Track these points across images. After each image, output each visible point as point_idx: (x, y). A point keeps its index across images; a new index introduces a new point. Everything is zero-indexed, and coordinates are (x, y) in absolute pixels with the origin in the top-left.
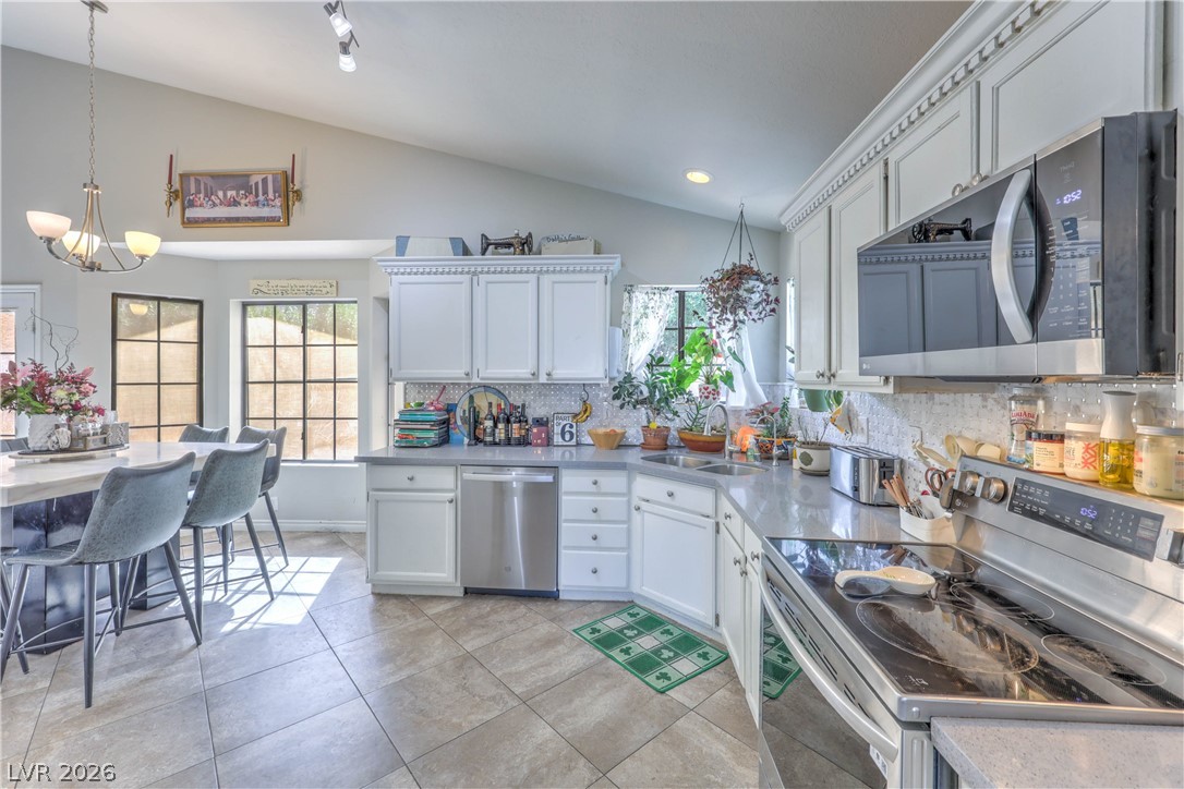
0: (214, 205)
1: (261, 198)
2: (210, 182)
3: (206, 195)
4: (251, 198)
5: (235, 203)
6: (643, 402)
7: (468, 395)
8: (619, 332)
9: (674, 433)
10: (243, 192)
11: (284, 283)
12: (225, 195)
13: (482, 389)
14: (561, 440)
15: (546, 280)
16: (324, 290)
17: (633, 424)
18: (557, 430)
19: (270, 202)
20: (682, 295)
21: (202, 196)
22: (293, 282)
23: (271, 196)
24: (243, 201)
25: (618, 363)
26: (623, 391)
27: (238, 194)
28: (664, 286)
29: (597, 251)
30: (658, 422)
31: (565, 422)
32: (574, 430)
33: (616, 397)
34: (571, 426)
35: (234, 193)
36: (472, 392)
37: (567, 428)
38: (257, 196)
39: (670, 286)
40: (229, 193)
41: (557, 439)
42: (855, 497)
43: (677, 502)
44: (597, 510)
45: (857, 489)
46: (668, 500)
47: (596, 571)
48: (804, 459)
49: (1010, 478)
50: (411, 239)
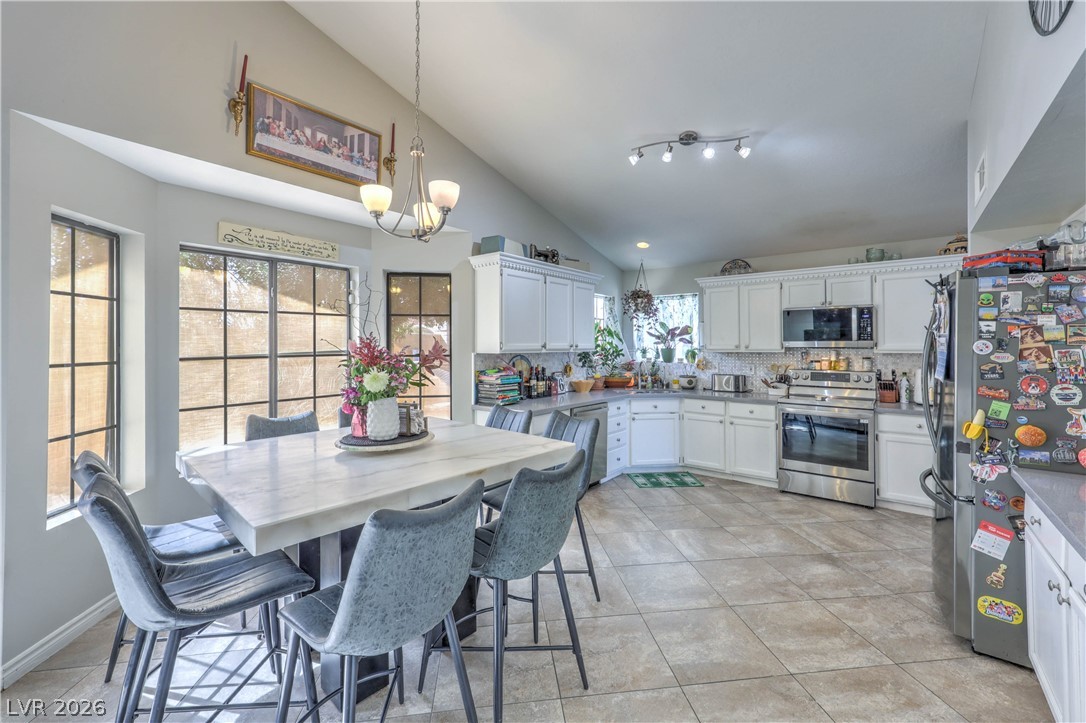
0: (299, 142)
1: (356, 153)
2: (295, 112)
3: (288, 126)
4: (345, 150)
5: (326, 149)
7: (512, 362)
10: (334, 139)
11: (274, 235)
12: (314, 135)
13: (519, 358)
16: (325, 253)
19: (365, 162)
21: (282, 124)
22: (285, 237)
23: (367, 155)
24: (335, 150)
27: (330, 140)
31: (560, 378)
34: (562, 380)
35: (325, 137)
36: (514, 360)
38: (352, 150)
40: (320, 136)
41: (559, 390)
42: (737, 391)
43: (658, 410)
44: (619, 424)
45: (738, 388)
46: (653, 410)
47: (619, 459)
48: (690, 382)
49: (809, 372)
50: (507, 240)
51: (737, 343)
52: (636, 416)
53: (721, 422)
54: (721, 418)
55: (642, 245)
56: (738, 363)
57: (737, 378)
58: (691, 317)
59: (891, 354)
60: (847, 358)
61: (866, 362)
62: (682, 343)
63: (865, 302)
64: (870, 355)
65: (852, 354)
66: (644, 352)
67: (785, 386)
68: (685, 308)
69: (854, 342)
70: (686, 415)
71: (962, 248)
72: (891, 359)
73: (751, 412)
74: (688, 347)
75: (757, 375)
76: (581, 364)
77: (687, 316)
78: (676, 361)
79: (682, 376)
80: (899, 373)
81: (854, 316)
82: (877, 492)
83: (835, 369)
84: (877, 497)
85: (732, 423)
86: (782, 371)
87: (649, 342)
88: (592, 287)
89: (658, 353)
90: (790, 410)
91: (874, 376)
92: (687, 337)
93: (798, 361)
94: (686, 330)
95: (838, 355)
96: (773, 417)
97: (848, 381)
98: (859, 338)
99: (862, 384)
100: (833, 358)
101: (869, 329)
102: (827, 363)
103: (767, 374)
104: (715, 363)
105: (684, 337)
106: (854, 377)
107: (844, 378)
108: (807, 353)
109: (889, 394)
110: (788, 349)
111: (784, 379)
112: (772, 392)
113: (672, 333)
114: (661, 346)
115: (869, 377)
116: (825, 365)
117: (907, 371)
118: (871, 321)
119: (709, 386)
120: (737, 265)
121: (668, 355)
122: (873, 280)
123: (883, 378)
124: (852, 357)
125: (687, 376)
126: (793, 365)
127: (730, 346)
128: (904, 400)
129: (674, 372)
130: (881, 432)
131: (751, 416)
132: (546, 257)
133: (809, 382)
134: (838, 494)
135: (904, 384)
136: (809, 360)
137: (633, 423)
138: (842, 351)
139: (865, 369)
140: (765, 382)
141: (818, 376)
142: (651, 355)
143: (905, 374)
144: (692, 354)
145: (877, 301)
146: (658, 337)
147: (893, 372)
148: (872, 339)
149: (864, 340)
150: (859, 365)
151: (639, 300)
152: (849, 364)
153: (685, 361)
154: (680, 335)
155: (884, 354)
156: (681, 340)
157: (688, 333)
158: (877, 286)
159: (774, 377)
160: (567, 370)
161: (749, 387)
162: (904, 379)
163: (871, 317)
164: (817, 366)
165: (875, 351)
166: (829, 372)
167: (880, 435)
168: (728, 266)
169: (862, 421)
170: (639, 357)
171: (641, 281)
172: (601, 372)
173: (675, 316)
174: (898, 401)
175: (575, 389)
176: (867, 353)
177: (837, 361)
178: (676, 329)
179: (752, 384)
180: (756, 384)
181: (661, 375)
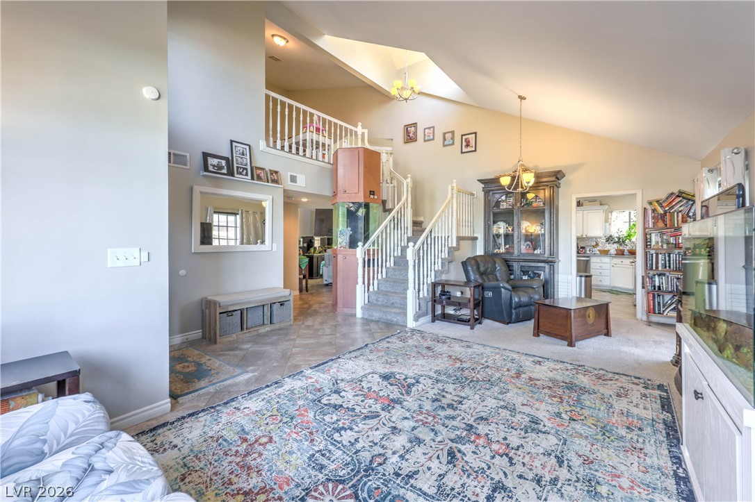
6: (616, 242)
8: (608, 224)
9: (626, 251)
15: (585, 212)
17: (613, 248)
18: (588, 250)
20: (630, 213)
25: (608, 232)
26: (609, 239)
28: (624, 211)
29: (601, 205)
30: (621, 248)
33: (607, 241)
39: (626, 211)
44: (601, 267)
47: (601, 281)
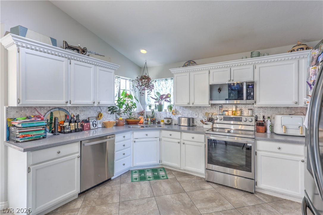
7: (50, 112)
13: (58, 109)
14: (93, 127)
18: (91, 123)
28: (118, 76)
31: (93, 120)
32: (96, 123)
34: (95, 122)
36: (52, 111)
37: (94, 123)
39: (120, 77)
41: (92, 127)
42: (189, 125)
43: (148, 136)
44: (124, 146)
45: (190, 124)
46: (146, 136)
47: (124, 165)
48: (168, 121)
49: (222, 117)
50: (28, 30)
51: (188, 102)
52: (136, 140)
53: (179, 143)
54: (179, 141)
55: (143, 51)
56: (191, 111)
57: (189, 119)
58: (170, 89)
59: (262, 107)
60: (241, 109)
61: (250, 111)
62: (166, 102)
63: (250, 79)
64: (252, 108)
65: (243, 107)
66: (150, 106)
67: (211, 123)
68: (168, 85)
69: (244, 101)
70: (163, 139)
71: (301, 49)
72: (262, 109)
73: (193, 138)
74: (168, 104)
75: (199, 117)
76: (110, 112)
77: (168, 89)
78: (163, 111)
79: (165, 118)
80: (266, 117)
81: (245, 87)
82: (256, 184)
83: (235, 115)
84: (256, 187)
85: (184, 144)
86: (210, 116)
87: (153, 102)
88: (113, 71)
89: (156, 107)
90: (212, 138)
91: (254, 119)
92: (168, 99)
93: (217, 111)
94: (167, 96)
95: (236, 107)
96: (203, 141)
97: (241, 121)
98: (247, 99)
99: (248, 123)
100: (234, 109)
101: (252, 94)
102: (231, 112)
103: (203, 117)
104: (180, 112)
105: (166, 99)
106: (244, 119)
107: (239, 119)
108: (222, 107)
109: (261, 128)
110: (213, 105)
111: (211, 120)
112: (205, 126)
113: (162, 97)
114: (157, 104)
115: (251, 119)
116: (230, 113)
117: (270, 116)
118: (253, 89)
119: (177, 123)
120: (190, 63)
121: (160, 108)
122: (255, 68)
123: (258, 120)
124: (243, 109)
125: (167, 118)
126: (215, 112)
127: (185, 103)
128: (269, 131)
129: (162, 116)
130: (259, 150)
131: (193, 140)
132: (78, 50)
133: (222, 121)
134: (236, 185)
135: (268, 123)
136: (222, 111)
137: (134, 144)
138: (238, 106)
139: (249, 115)
140: (202, 121)
141: (227, 119)
142: (153, 107)
143: (269, 117)
144: (170, 107)
145: (256, 79)
146: (156, 99)
147: (264, 117)
148: (254, 99)
149: (250, 99)
150: (246, 113)
151: (143, 80)
152: (241, 112)
153: (167, 111)
154: (166, 98)
155: (258, 107)
156: (165, 101)
157: (168, 97)
158: (257, 71)
159: (206, 119)
160: (99, 116)
161: (195, 124)
162: (269, 120)
163: (253, 88)
164: (226, 113)
165: (255, 105)
166: (232, 116)
167: (258, 152)
168: (186, 64)
169: (248, 145)
170: (148, 109)
171: (146, 71)
172: (124, 117)
173: (164, 89)
174: (266, 131)
175: (104, 126)
176: (250, 107)
177: (236, 111)
178: (163, 95)
179: (197, 122)
180: (198, 123)
181: (156, 117)
